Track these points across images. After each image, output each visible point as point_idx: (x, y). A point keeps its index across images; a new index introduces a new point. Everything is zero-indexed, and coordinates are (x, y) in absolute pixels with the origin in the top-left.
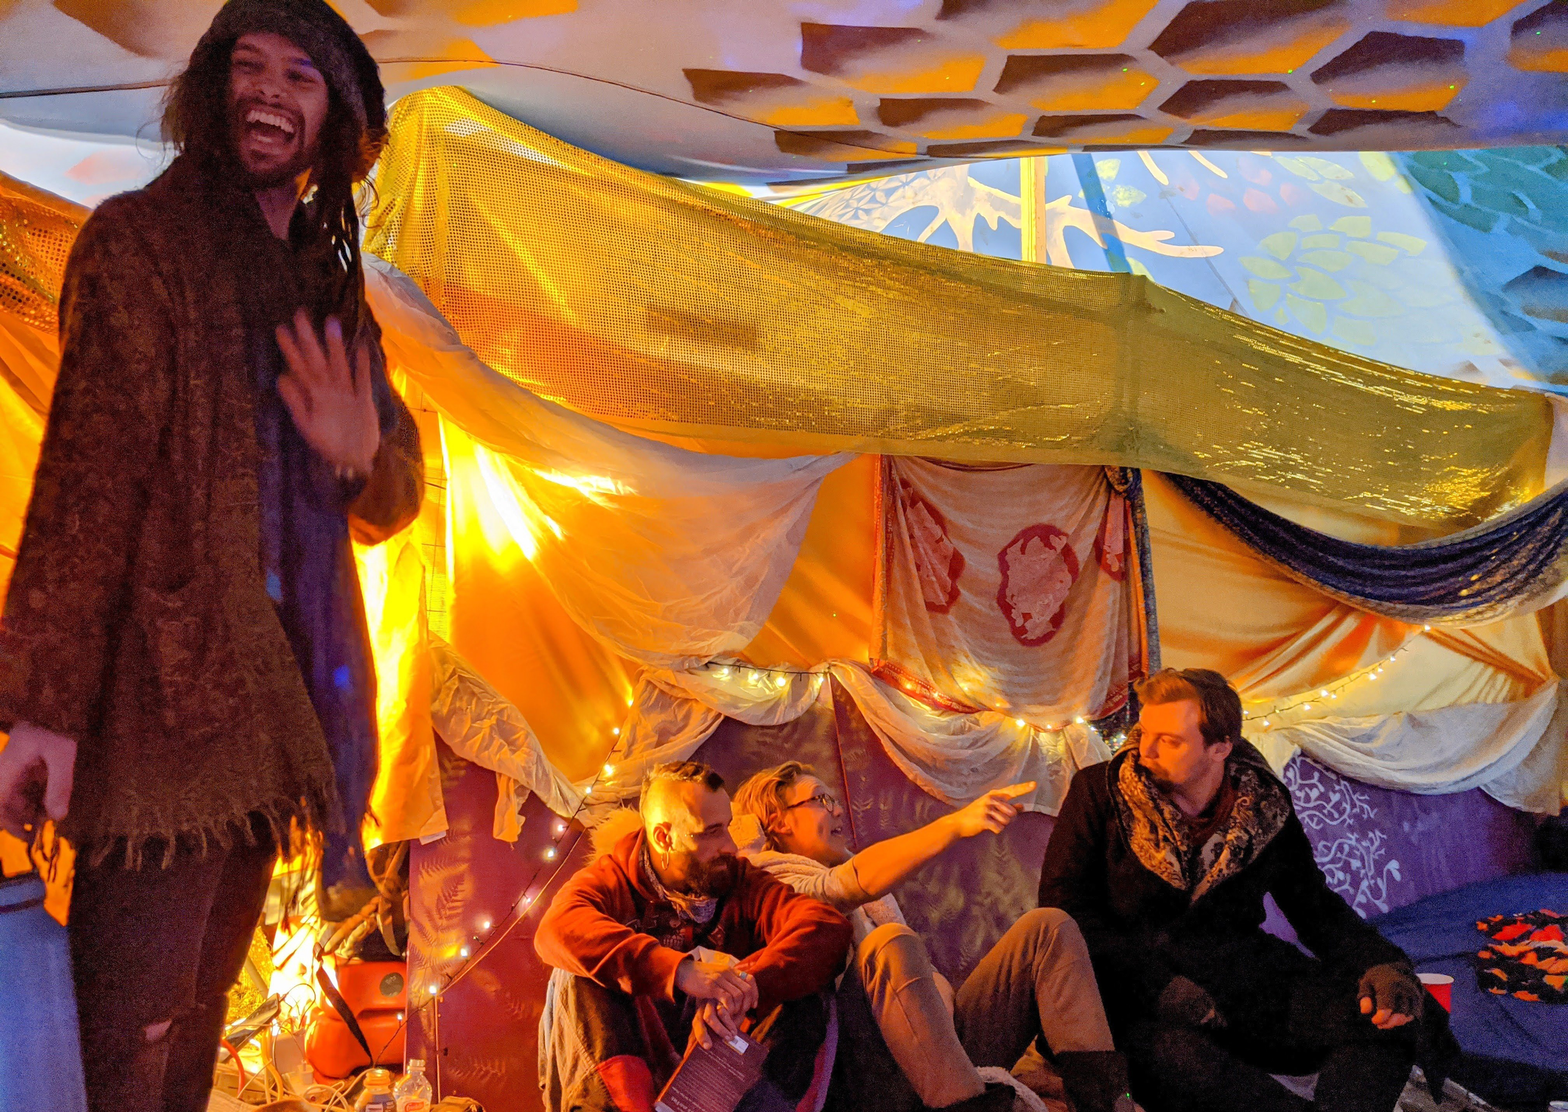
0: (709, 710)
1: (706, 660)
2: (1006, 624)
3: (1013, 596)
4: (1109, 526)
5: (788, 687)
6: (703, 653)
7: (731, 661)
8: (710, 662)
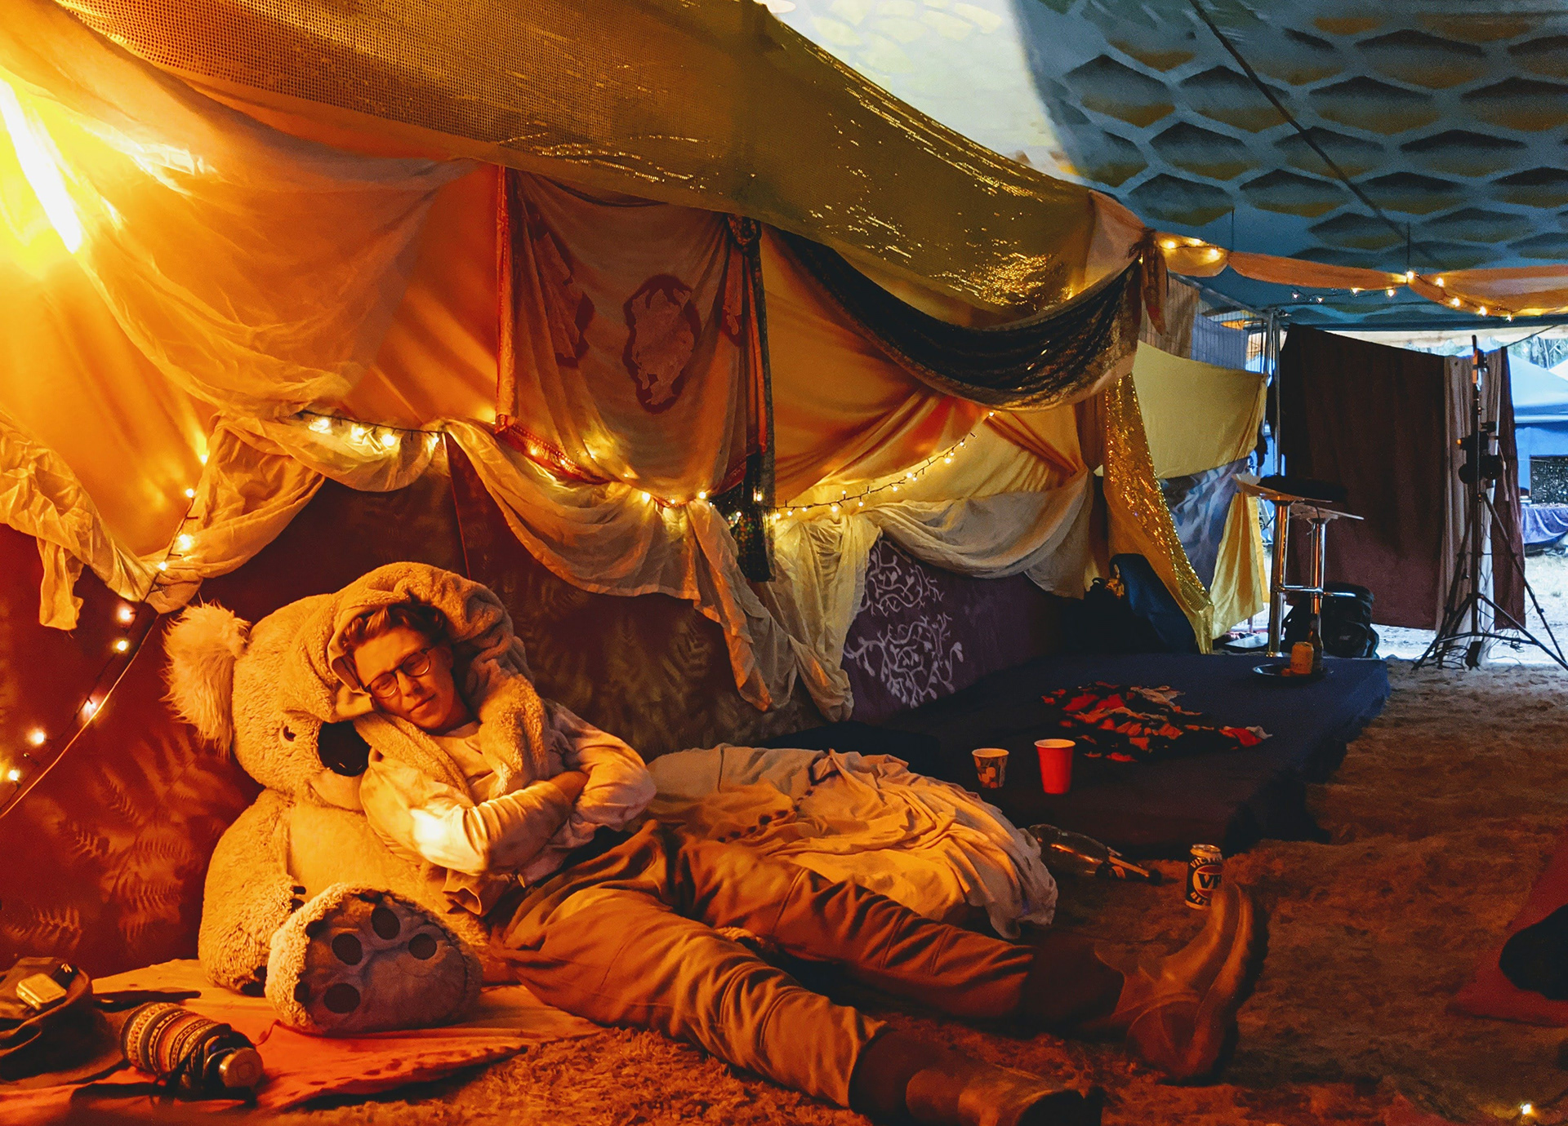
0: (306, 470)
1: (301, 408)
2: (633, 385)
3: (638, 355)
4: (728, 284)
5: (398, 448)
6: (296, 398)
7: (329, 411)
8: (305, 411)
